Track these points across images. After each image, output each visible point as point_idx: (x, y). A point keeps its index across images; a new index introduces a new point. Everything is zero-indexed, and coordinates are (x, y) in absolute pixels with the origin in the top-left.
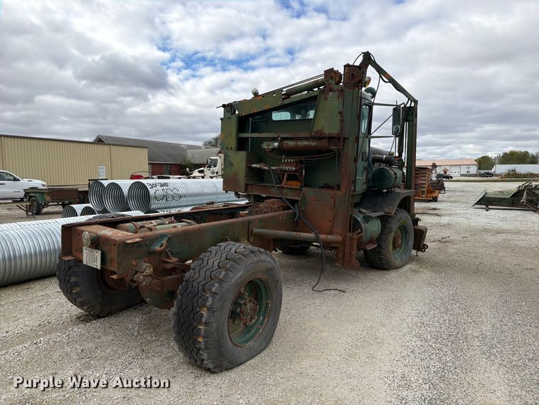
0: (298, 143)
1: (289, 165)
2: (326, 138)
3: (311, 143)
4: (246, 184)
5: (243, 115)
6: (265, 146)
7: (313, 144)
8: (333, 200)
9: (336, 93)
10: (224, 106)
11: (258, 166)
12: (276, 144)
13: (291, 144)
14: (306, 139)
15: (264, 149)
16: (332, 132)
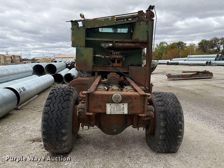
0: (124, 44)
1: (117, 55)
2: (139, 42)
3: (131, 45)
4: (93, 66)
5: (89, 28)
6: (103, 45)
7: (132, 45)
8: (145, 71)
9: (145, 22)
10: (72, 21)
11: (99, 56)
12: (111, 45)
13: (120, 45)
14: (129, 42)
15: (102, 47)
16: (143, 40)
